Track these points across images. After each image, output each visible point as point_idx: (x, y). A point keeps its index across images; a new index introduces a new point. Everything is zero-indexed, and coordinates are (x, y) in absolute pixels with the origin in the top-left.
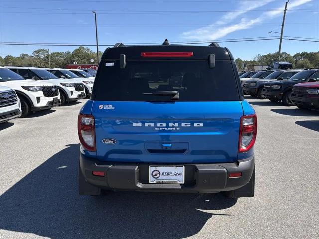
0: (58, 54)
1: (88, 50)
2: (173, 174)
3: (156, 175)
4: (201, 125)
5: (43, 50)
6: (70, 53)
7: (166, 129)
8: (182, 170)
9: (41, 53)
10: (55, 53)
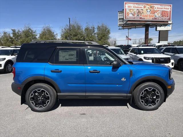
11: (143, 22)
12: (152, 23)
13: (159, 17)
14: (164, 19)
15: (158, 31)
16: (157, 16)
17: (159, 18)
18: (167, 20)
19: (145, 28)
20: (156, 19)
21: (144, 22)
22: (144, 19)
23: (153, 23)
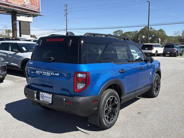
0: (129, 33)
1: (151, 28)
2: (48, 98)
3: (42, 97)
4: (58, 75)
5: (119, 31)
6: (137, 31)
7: (46, 75)
8: (51, 96)
9: (118, 33)
10: (127, 33)
11: (11, 8)
12: (20, 10)
13: (28, 4)
14: (34, 8)
15: (18, 21)
16: (26, 3)
17: (28, 6)
18: (37, 10)
19: (11, 16)
20: (25, 6)
21: (13, 8)
22: (11, 3)
23: (22, 10)
